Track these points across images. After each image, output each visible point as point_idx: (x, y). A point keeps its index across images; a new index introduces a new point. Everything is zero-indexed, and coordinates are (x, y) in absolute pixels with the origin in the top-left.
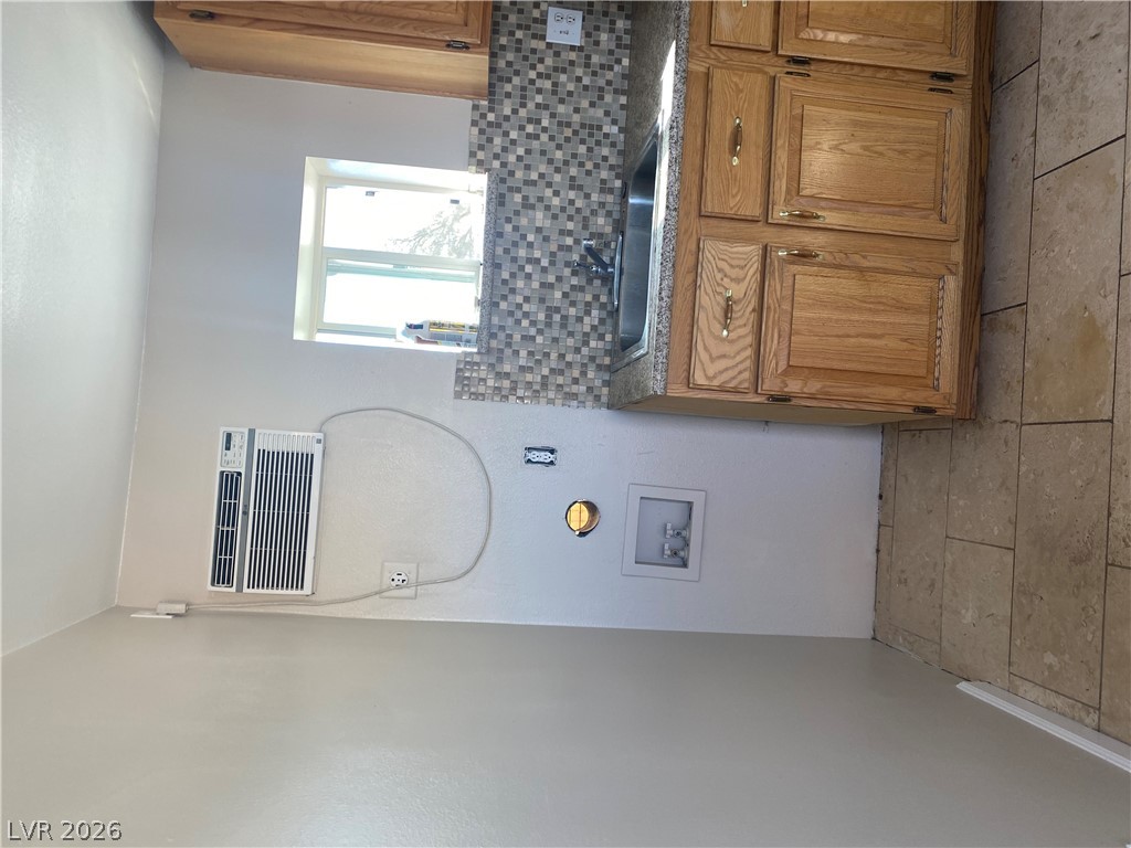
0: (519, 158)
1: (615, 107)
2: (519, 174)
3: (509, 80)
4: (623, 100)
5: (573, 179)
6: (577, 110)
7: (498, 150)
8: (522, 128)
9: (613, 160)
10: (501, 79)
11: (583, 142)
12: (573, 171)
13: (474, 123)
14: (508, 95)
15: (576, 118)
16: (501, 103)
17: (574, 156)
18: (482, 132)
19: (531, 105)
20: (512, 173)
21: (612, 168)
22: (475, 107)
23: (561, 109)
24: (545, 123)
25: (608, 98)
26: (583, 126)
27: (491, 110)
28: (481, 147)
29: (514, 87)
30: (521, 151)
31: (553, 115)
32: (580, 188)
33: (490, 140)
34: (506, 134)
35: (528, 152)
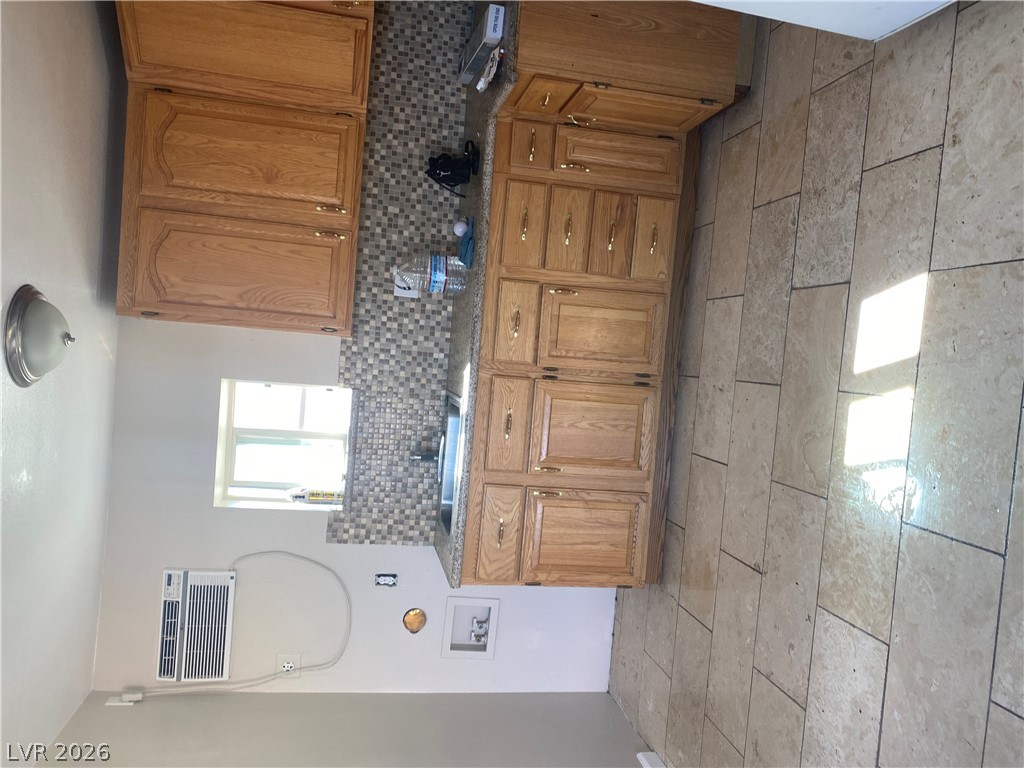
0: (375, 377)
1: (443, 340)
2: (374, 388)
3: (368, 322)
4: (448, 335)
5: (412, 390)
6: (415, 343)
7: (359, 371)
8: (377, 355)
9: (440, 377)
10: (362, 322)
11: (419, 364)
12: (412, 385)
13: (343, 353)
14: (367, 333)
15: (415, 348)
16: (362, 339)
17: (413, 374)
18: (348, 358)
19: (383, 340)
20: (369, 387)
21: (439, 382)
22: (343, 342)
23: (404, 342)
24: (393, 352)
25: (437, 334)
26: (419, 353)
27: (355, 343)
28: (348, 370)
29: (371, 327)
30: (376, 372)
31: (399, 346)
32: (418, 396)
33: (354, 364)
34: (365, 360)
35: (381, 372)
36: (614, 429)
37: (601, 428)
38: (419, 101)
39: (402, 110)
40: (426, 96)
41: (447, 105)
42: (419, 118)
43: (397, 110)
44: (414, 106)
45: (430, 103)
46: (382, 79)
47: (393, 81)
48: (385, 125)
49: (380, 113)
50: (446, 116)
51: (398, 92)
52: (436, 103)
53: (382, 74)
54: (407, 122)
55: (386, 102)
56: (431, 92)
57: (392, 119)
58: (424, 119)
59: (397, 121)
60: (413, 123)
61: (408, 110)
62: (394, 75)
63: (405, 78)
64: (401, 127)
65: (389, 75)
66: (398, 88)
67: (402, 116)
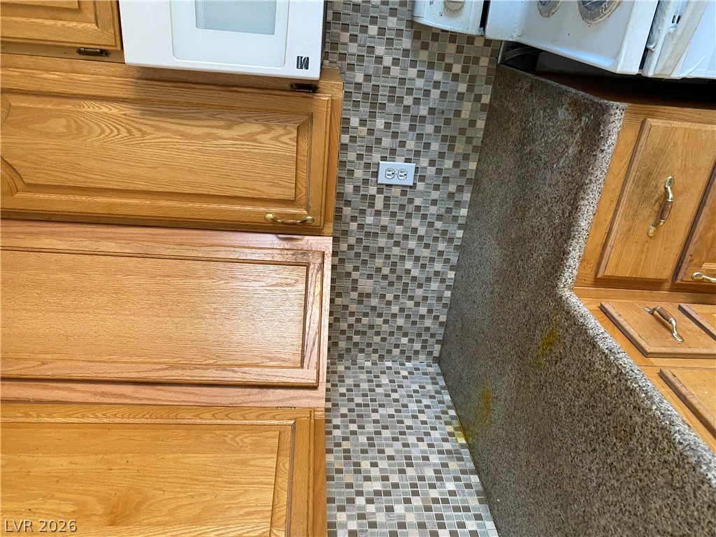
38: (397, 451)
39: (374, 465)
40: (406, 445)
41: (440, 452)
42: (402, 472)
43: (365, 465)
44: (391, 458)
45: (415, 452)
46: (337, 433)
47: (354, 433)
48: (349, 486)
49: (339, 471)
50: (445, 465)
51: (362, 444)
52: (422, 451)
53: (337, 427)
54: (385, 479)
55: (347, 458)
56: (412, 439)
57: (360, 477)
58: (410, 472)
59: (368, 479)
60: (395, 478)
61: (383, 464)
62: (353, 427)
63: (370, 428)
64: (378, 486)
65: (347, 427)
66: (363, 439)
67: (375, 472)
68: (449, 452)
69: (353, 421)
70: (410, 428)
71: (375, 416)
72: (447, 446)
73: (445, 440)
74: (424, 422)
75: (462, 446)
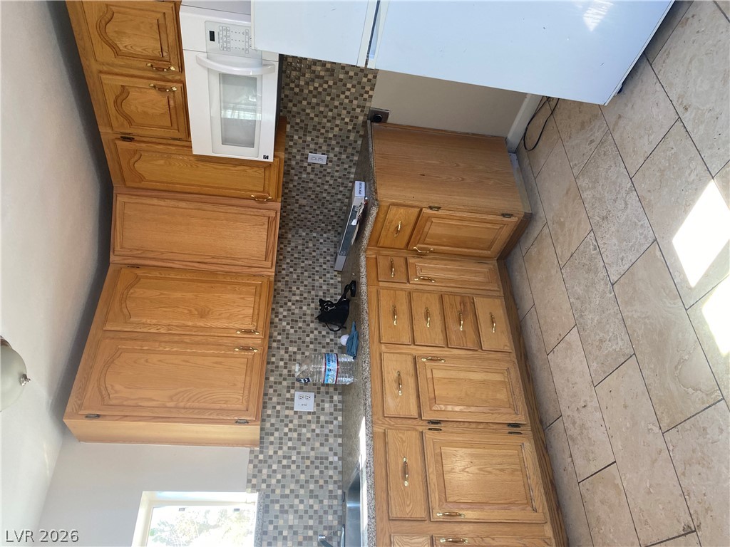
0: (278, 481)
1: (336, 445)
2: (278, 491)
3: (272, 434)
4: (340, 440)
5: (311, 491)
6: (313, 449)
7: (265, 477)
8: (280, 462)
9: (335, 478)
10: (267, 434)
11: (317, 468)
12: (312, 486)
13: (251, 461)
14: (272, 443)
15: (312, 454)
16: (267, 448)
17: (312, 477)
18: (255, 466)
19: (285, 448)
20: (273, 491)
21: (335, 482)
22: (252, 452)
23: (303, 449)
24: (294, 458)
25: (331, 440)
26: (317, 458)
27: (261, 452)
28: (255, 476)
29: (275, 438)
30: (279, 477)
31: (298, 453)
32: (316, 497)
33: (260, 471)
34: (270, 467)
35: (283, 477)
36: (502, 473)
37: (490, 472)
38: (309, 283)
39: (298, 288)
40: (313, 280)
41: (328, 284)
42: (309, 292)
43: (294, 288)
44: (306, 286)
45: (317, 284)
46: (284, 272)
47: (291, 273)
48: (286, 297)
49: (283, 290)
50: (328, 290)
51: (295, 279)
52: (320, 283)
53: (284, 269)
54: (301, 295)
55: (287, 285)
56: (317, 277)
57: (291, 293)
58: (313, 293)
59: (294, 295)
60: (305, 295)
61: (302, 288)
62: (291, 270)
63: (299, 271)
64: (298, 298)
65: (289, 269)
66: (295, 276)
67: (298, 292)
68: (332, 284)
69: (291, 267)
70: (317, 271)
71: (303, 265)
72: (332, 281)
73: (332, 279)
74: (325, 269)
75: (339, 282)
